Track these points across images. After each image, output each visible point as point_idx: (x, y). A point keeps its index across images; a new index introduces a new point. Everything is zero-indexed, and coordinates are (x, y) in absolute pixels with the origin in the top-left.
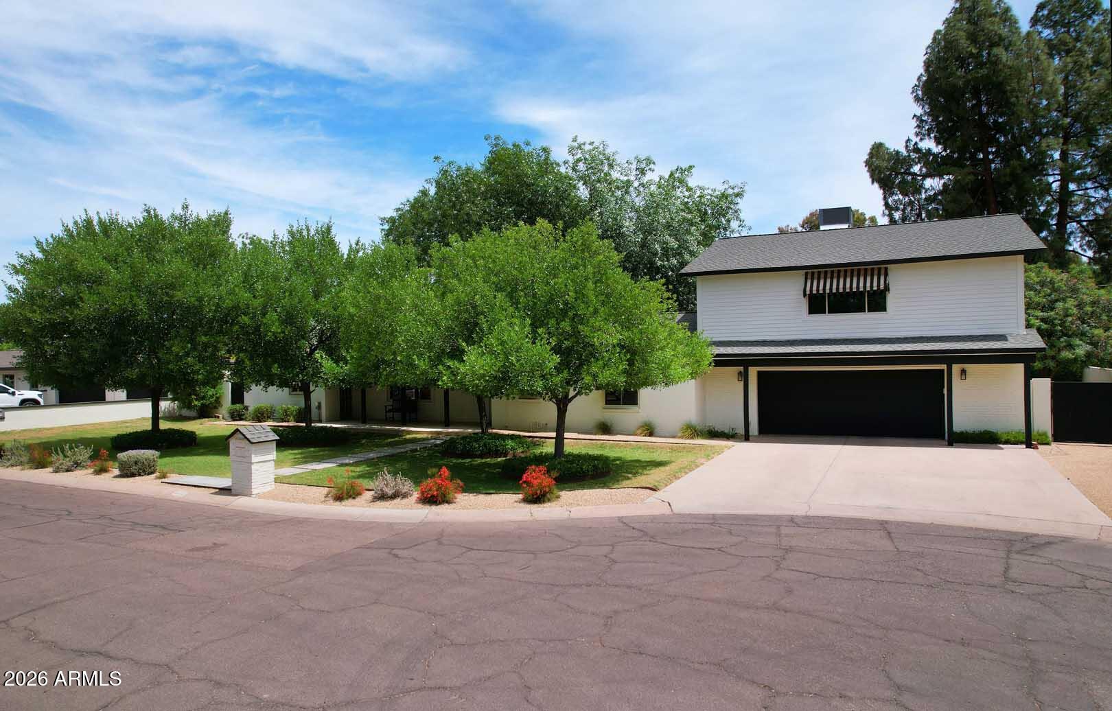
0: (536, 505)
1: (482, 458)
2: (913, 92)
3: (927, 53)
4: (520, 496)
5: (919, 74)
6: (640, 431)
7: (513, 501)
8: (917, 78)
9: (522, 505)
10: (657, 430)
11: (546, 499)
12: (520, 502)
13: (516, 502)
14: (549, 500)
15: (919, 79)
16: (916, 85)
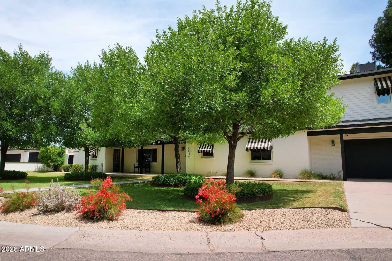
0: (215, 227)
1: (175, 187)
2: (369, 42)
3: (375, 27)
4: (196, 215)
5: (372, 35)
6: (274, 175)
7: (187, 220)
8: (371, 36)
9: (197, 225)
10: (284, 175)
11: (227, 219)
12: (194, 223)
13: (190, 221)
14: (231, 221)
15: (372, 36)
16: (371, 40)
